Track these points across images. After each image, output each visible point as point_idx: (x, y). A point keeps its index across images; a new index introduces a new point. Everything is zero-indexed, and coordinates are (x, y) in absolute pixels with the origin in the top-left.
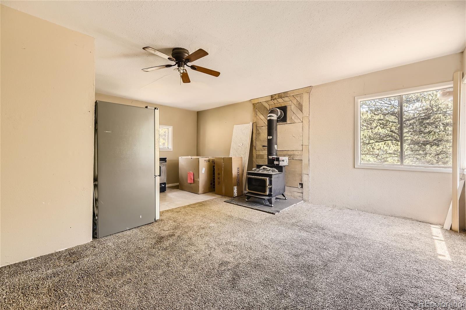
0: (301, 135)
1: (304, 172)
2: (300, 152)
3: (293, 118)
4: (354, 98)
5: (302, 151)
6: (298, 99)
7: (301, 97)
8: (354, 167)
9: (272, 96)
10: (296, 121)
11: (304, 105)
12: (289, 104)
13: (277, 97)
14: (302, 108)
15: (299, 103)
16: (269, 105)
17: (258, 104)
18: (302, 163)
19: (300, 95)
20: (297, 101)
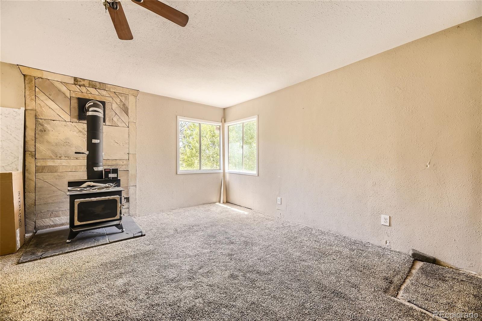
0: (127, 141)
1: (131, 184)
2: (125, 162)
3: (115, 119)
4: (177, 116)
5: (128, 160)
6: (123, 99)
7: (126, 98)
8: (177, 174)
9: (76, 79)
10: (119, 124)
11: (129, 108)
12: (109, 101)
13: (86, 83)
14: (128, 111)
15: (124, 105)
16: (70, 90)
17: (40, 80)
18: (128, 174)
19: (126, 96)
20: (121, 101)
